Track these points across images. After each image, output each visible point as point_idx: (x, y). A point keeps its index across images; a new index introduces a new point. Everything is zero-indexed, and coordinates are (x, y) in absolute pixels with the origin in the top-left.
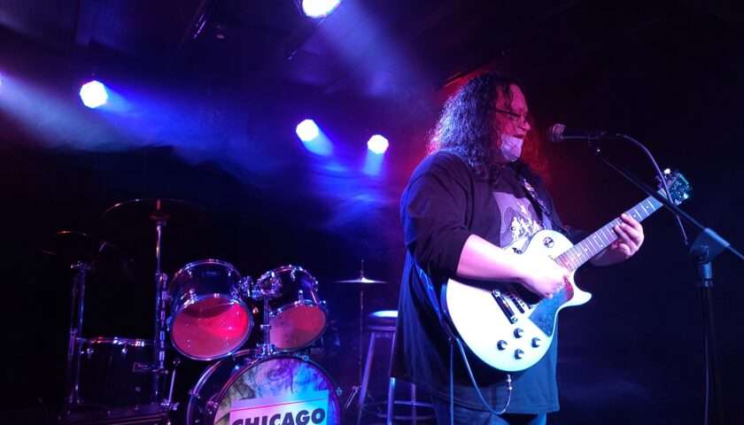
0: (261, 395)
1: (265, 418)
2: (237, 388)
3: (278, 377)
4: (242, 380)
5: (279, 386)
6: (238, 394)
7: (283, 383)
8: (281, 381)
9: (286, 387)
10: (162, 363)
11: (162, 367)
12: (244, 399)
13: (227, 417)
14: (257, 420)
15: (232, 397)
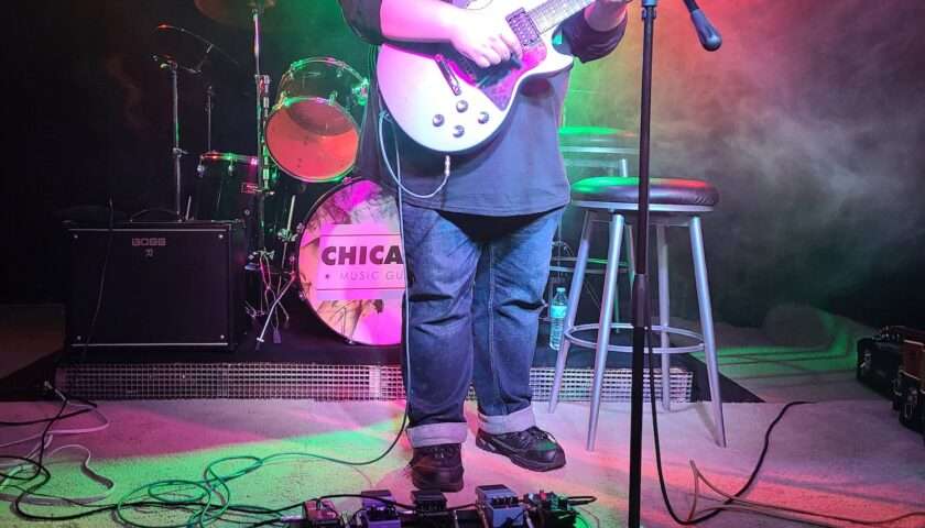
0: (358, 221)
1: (364, 249)
2: (327, 208)
3: (380, 201)
4: (333, 200)
5: (382, 213)
6: (329, 217)
7: (386, 210)
8: (384, 206)
9: (391, 215)
10: (266, 183)
11: (266, 187)
12: (336, 223)
13: (317, 242)
14: (353, 249)
15: (322, 220)
